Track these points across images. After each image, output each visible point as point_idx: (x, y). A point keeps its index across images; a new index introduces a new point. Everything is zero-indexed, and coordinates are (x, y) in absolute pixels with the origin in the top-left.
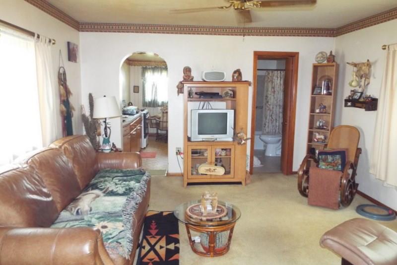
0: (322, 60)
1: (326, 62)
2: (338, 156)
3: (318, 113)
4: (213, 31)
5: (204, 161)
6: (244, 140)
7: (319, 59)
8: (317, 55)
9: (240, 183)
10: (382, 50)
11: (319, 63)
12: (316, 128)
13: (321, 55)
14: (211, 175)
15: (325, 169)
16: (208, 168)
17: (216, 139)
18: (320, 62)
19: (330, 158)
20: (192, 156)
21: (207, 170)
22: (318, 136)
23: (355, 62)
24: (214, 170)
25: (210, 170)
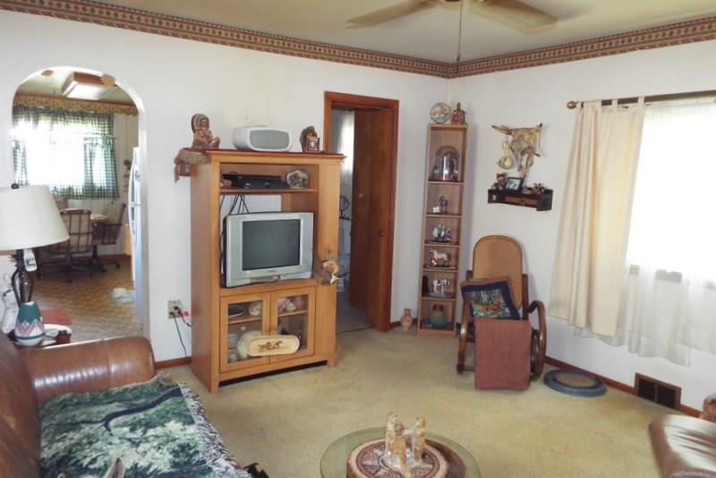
0: (443, 118)
1: (449, 122)
2: (497, 291)
3: (436, 214)
5: (256, 325)
6: (335, 274)
7: (437, 116)
8: (433, 108)
9: (324, 363)
10: (568, 110)
11: (438, 123)
12: (433, 241)
13: (439, 109)
14: (269, 356)
15: (485, 317)
16: (264, 342)
17: (279, 276)
18: (439, 121)
19: (484, 296)
20: (229, 320)
21: (263, 347)
22: (437, 255)
23: (506, 125)
24: (277, 344)
25: (268, 346)
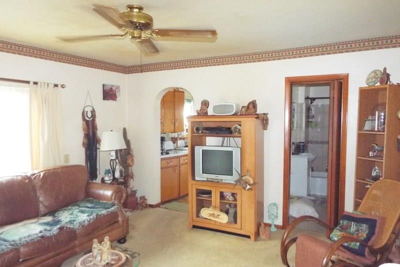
0: (374, 82)
1: (378, 84)
2: (364, 225)
4: (239, 59)
5: (208, 204)
6: (250, 185)
7: (370, 80)
8: (369, 75)
9: (249, 237)
11: (369, 86)
13: (373, 74)
16: (212, 213)
17: (221, 180)
18: (371, 84)
19: (353, 227)
20: (197, 196)
21: (211, 215)
24: (218, 215)
25: (213, 215)
